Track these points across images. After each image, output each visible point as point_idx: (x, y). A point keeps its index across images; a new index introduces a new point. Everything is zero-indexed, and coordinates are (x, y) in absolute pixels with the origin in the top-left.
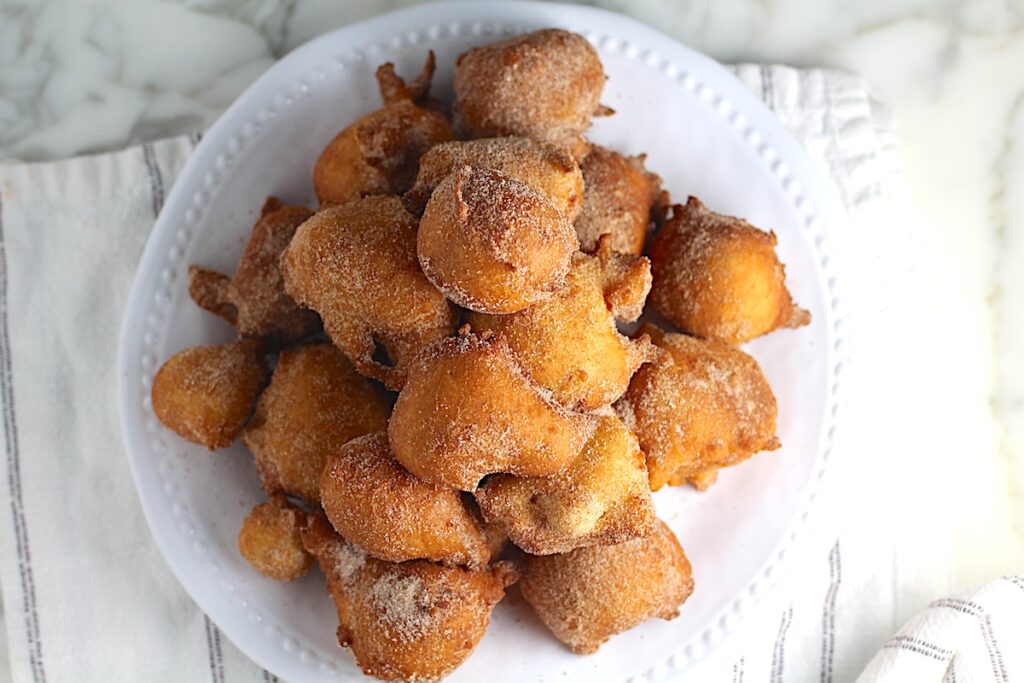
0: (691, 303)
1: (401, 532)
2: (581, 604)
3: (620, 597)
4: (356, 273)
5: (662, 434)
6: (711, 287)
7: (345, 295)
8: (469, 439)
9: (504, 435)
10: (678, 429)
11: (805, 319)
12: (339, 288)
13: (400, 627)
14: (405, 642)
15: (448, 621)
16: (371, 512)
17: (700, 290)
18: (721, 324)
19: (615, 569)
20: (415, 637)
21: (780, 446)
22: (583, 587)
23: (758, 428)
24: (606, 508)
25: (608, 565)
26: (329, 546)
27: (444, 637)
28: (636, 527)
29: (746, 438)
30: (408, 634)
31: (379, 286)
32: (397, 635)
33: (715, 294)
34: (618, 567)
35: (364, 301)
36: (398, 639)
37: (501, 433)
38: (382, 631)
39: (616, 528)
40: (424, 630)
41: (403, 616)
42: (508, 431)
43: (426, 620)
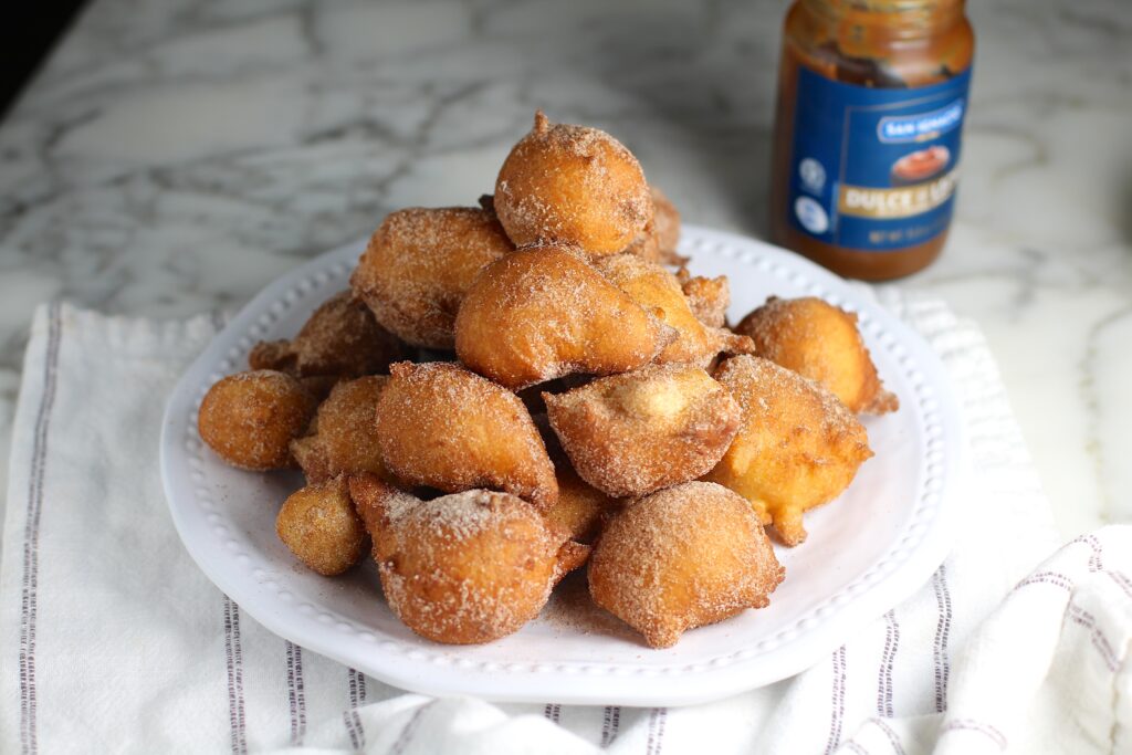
0: (772, 348)
1: (463, 413)
2: (658, 540)
3: (701, 533)
4: (431, 231)
5: (744, 405)
6: (792, 323)
7: (416, 256)
8: (541, 289)
9: (577, 290)
10: (762, 401)
11: (892, 404)
12: (412, 248)
13: (456, 523)
14: (460, 538)
15: (509, 522)
16: (432, 394)
17: (781, 331)
18: (804, 367)
19: (697, 506)
20: (471, 532)
21: (872, 454)
22: (660, 523)
23: (848, 426)
24: (685, 402)
25: (688, 501)
26: (379, 495)
27: (504, 536)
28: (718, 414)
29: (834, 433)
30: (465, 530)
31: (452, 240)
32: (451, 532)
33: (796, 330)
34: (699, 504)
35: (436, 257)
36: (453, 535)
37: (575, 288)
38: (435, 532)
39: (696, 419)
40: (482, 525)
41: (459, 512)
42: (582, 286)
43: (485, 514)
